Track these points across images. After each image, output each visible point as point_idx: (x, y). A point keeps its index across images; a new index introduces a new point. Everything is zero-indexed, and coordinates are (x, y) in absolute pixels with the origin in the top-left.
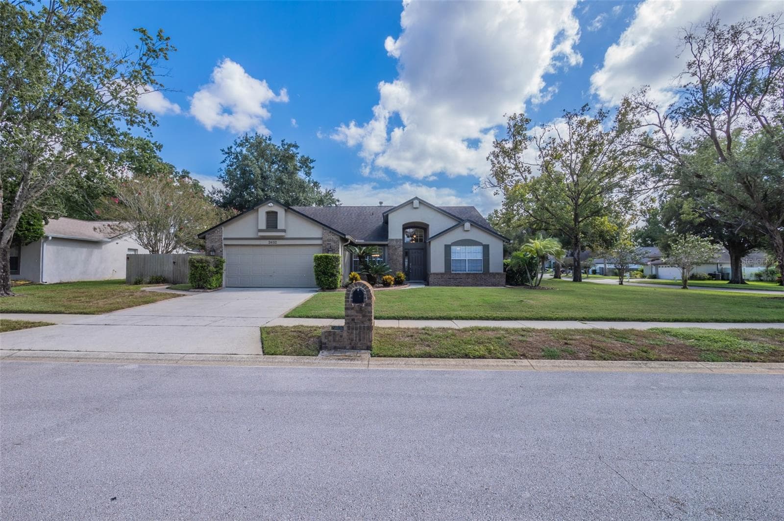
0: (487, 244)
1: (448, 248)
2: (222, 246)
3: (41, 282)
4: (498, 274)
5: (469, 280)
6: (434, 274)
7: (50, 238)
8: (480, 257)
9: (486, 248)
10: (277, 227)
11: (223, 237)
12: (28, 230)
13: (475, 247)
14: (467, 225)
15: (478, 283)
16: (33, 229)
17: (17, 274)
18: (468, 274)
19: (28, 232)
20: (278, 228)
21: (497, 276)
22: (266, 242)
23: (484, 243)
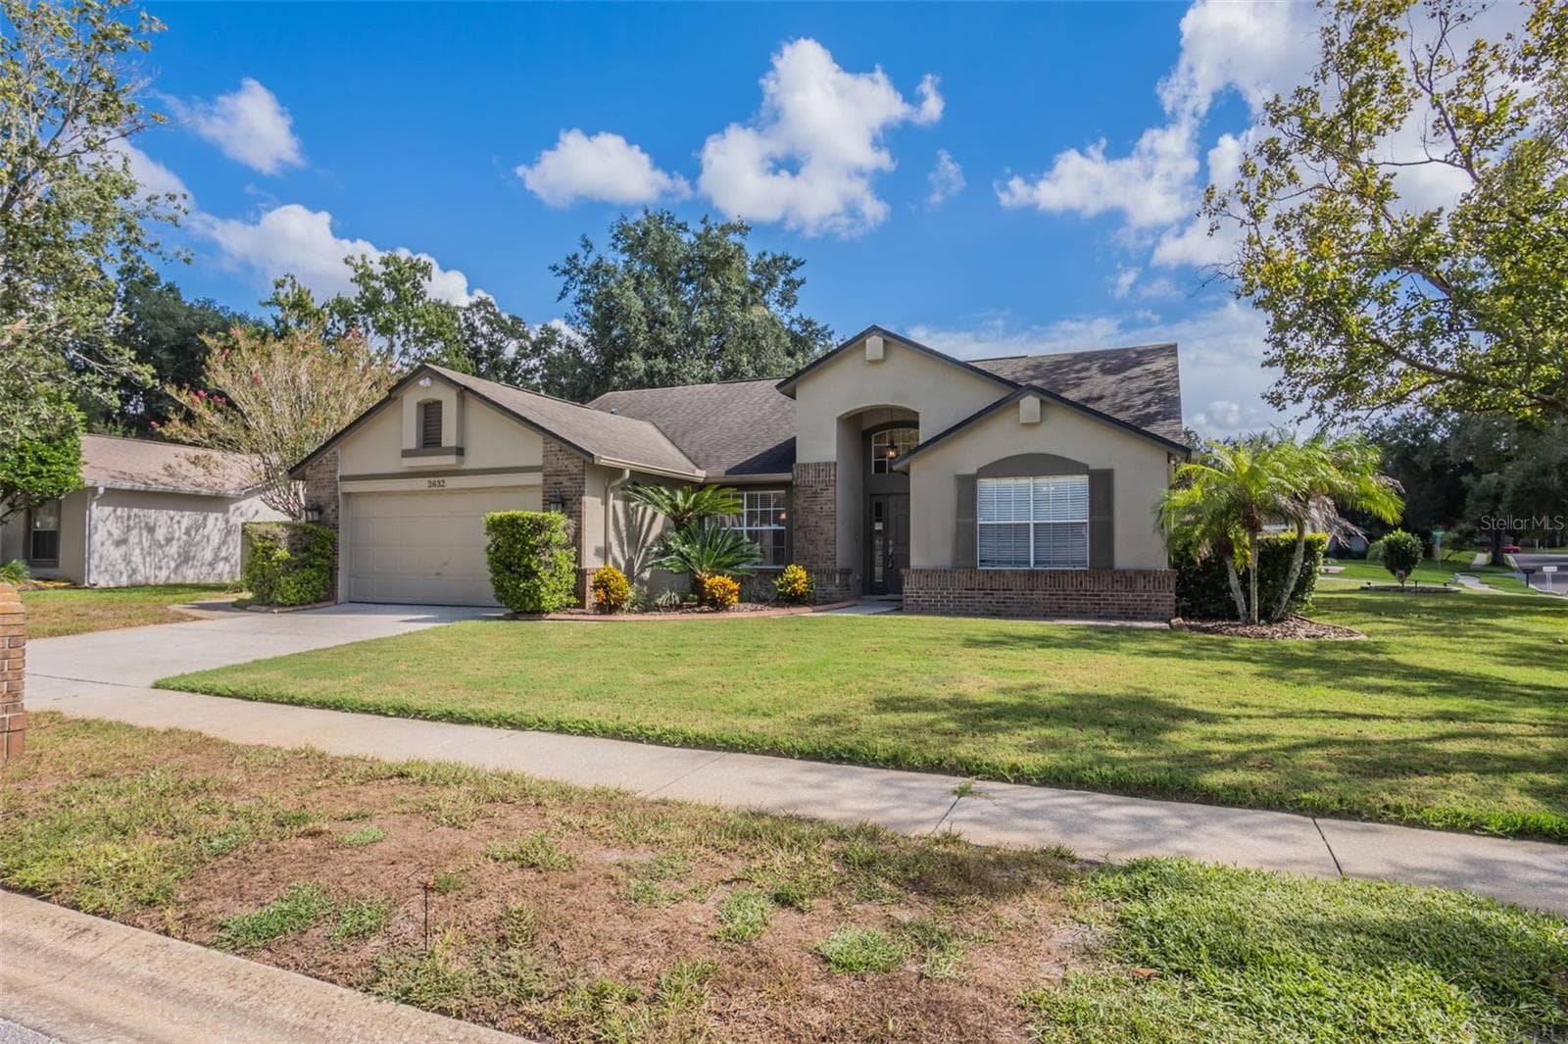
0: (1106, 466)
1: (967, 487)
2: (336, 497)
3: (86, 584)
4: (1145, 574)
5: (1038, 595)
6: (919, 571)
7: (101, 490)
8: (1078, 513)
9: (1102, 484)
10: (440, 443)
11: (339, 473)
12: (37, 474)
13: (1061, 480)
14: (1030, 405)
15: (1071, 606)
16: (48, 471)
17: (52, 567)
18: (1031, 574)
19: (37, 478)
20: (444, 444)
21: (1141, 583)
22: (422, 484)
23: (1093, 466)
